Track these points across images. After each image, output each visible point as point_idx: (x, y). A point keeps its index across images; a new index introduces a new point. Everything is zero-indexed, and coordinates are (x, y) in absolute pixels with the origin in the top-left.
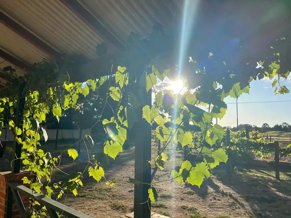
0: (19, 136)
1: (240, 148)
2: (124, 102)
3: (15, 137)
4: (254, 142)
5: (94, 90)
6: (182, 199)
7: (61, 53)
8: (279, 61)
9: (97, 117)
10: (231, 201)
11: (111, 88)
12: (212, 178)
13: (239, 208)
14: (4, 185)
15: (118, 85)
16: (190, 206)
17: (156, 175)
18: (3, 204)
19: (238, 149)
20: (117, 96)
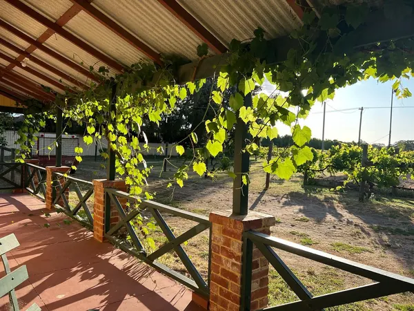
0: (114, 142)
1: (380, 170)
2: (225, 105)
3: (109, 143)
4: (400, 162)
5: (192, 93)
6: (293, 226)
7: (158, 53)
8: (375, 65)
9: (186, 127)
10: (356, 230)
11: (214, 92)
12: (338, 206)
13: (364, 238)
14: (100, 191)
15: (219, 90)
16: (301, 232)
17: (262, 199)
18: (101, 210)
19: (377, 170)
20: (218, 99)
